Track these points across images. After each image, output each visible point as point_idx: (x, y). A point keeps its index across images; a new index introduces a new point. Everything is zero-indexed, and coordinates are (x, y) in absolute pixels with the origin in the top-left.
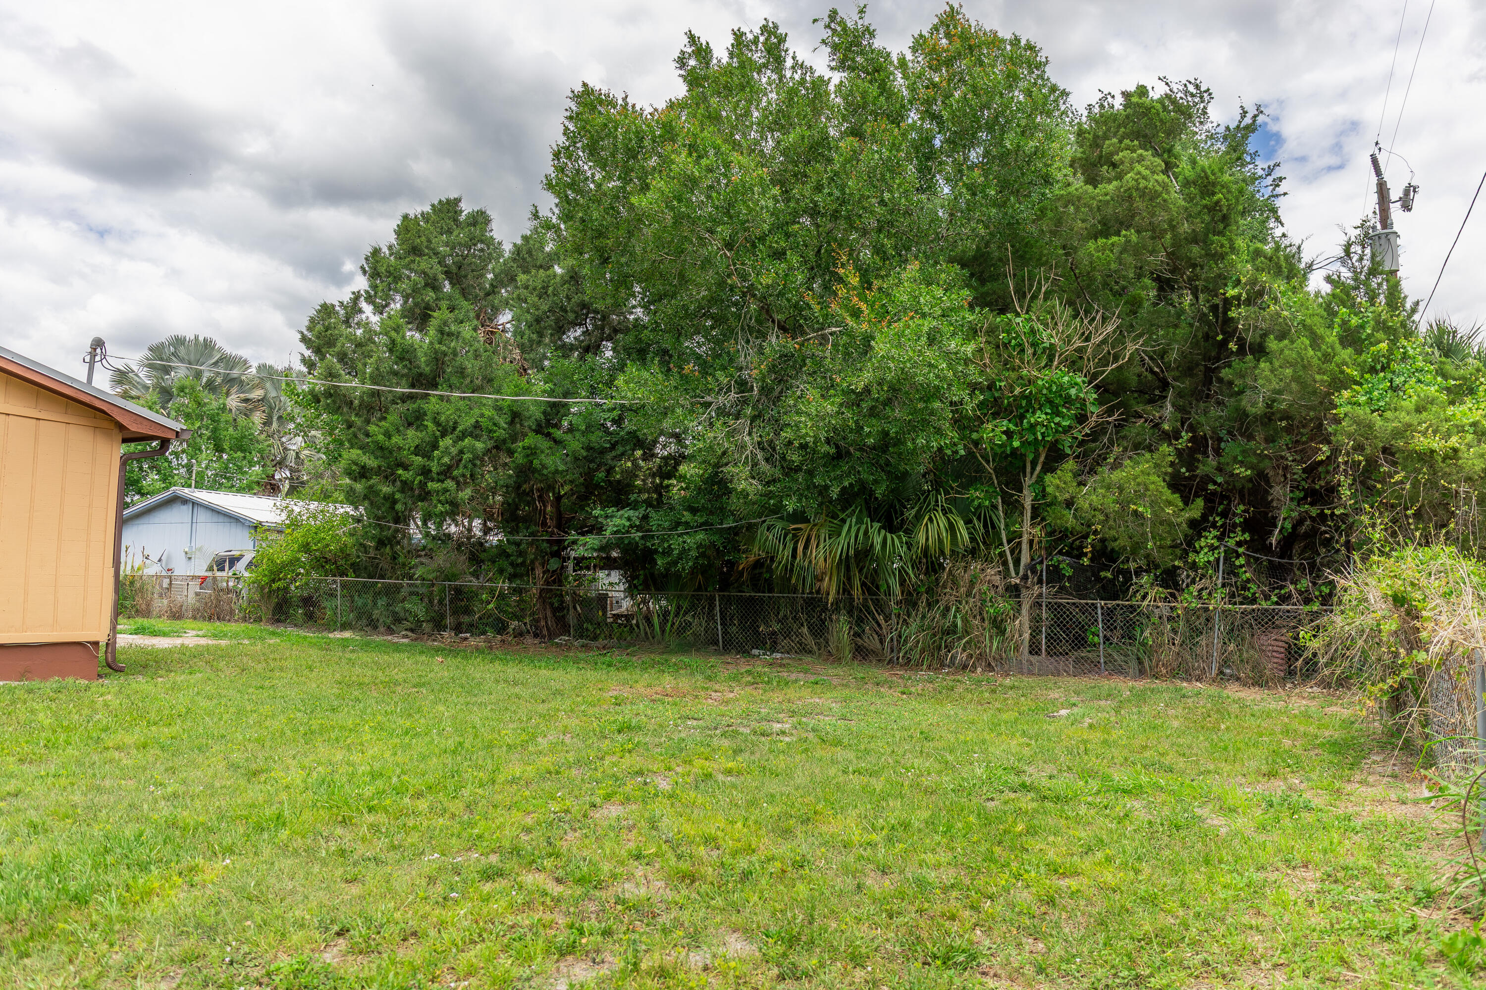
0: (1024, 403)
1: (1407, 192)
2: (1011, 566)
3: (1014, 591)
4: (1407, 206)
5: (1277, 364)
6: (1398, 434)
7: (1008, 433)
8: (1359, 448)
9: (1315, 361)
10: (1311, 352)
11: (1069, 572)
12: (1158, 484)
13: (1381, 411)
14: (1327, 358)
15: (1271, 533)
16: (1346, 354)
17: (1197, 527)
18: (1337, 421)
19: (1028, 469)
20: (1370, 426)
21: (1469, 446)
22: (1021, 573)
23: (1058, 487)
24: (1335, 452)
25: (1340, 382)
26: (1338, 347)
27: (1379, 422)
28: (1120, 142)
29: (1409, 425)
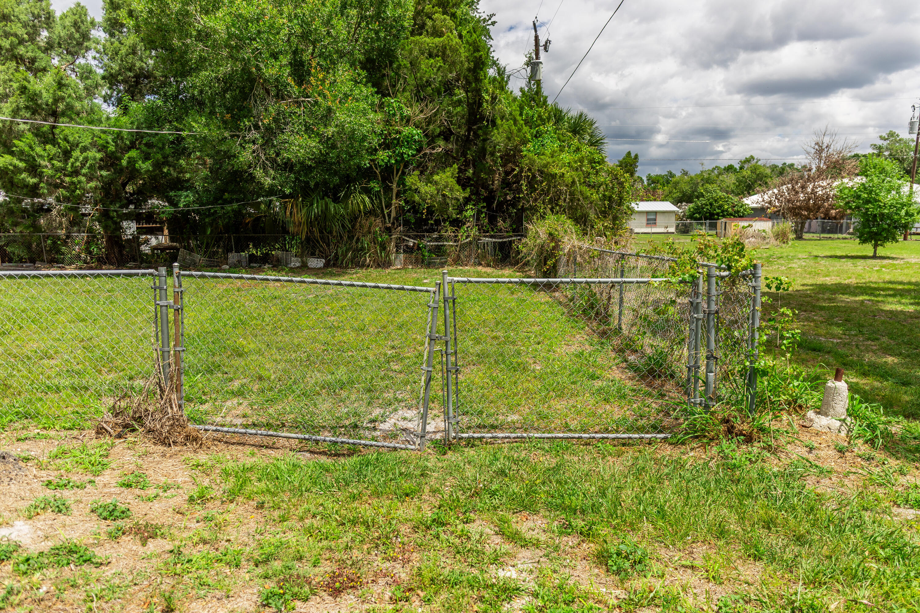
0: (395, 142)
1: (546, 43)
2: (387, 218)
3: (389, 230)
4: (546, 50)
5: (501, 131)
6: (545, 166)
7: (390, 157)
8: (530, 170)
9: (515, 131)
10: (514, 127)
11: (413, 221)
12: (452, 182)
13: (538, 154)
14: (519, 130)
15: (494, 202)
16: (526, 129)
17: (467, 200)
18: (522, 157)
19: (395, 173)
20: (534, 161)
21: (568, 172)
22: (392, 221)
23: (412, 183)
24: (521, 171)
25: (524, 142)
26: (524, 125)
27: (538, 161)
28: (433, 7)
29: (548, 163)
